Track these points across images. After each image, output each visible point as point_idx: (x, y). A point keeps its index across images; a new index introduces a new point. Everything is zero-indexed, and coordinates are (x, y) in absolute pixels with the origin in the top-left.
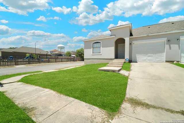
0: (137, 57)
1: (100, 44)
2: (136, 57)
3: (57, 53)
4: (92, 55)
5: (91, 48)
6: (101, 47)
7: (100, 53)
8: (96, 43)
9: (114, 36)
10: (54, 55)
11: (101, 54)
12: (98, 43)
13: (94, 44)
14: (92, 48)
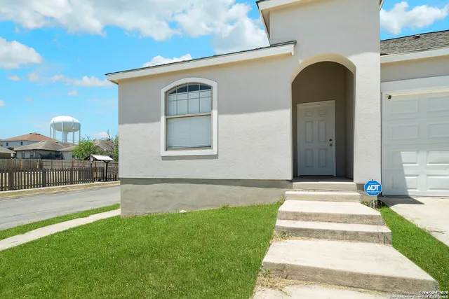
0: (406, 172)
1: (205, 93)
2: (402, 170)
3: (40, 146)
4: (164, 158)
5: (159, 120)
6: (215, 113)
7: (210, 147)
8: (183, 89)
9: (289, 49)
10: (27, 155)
11: (213, 151)
12: (194, 87)
13: (173, 97)
14: (163, 118)
